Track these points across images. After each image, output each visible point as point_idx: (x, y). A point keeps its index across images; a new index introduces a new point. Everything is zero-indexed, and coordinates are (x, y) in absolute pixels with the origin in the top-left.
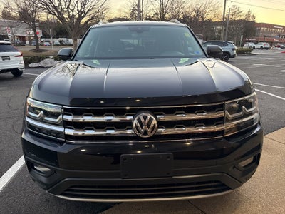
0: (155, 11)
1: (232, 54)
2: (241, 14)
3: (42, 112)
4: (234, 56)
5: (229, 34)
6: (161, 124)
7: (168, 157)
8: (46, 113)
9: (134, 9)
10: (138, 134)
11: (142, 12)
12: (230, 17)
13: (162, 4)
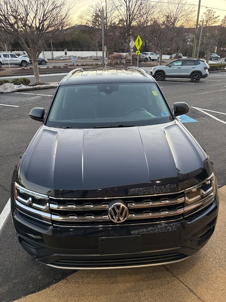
0: (121, 18)
1: (203, 74)
2: (217, 19)
3: (30, 199)
4: (206, 76)
5: (202, 44)
6: (132, 211)
7: (138, 239)
8: (35, 200)
9: (97, 16)
10: (112, 220)
11: (106, 18)
12: (205, 23)
13: (128, 9)
